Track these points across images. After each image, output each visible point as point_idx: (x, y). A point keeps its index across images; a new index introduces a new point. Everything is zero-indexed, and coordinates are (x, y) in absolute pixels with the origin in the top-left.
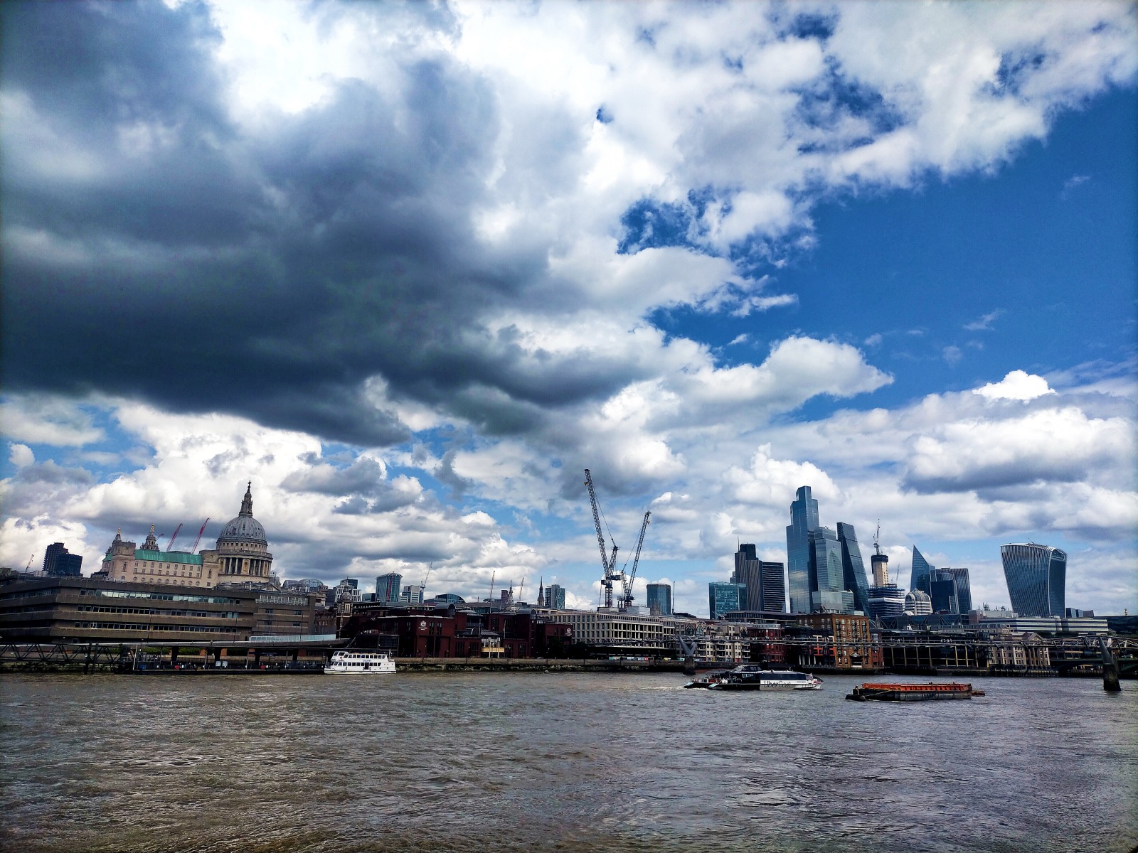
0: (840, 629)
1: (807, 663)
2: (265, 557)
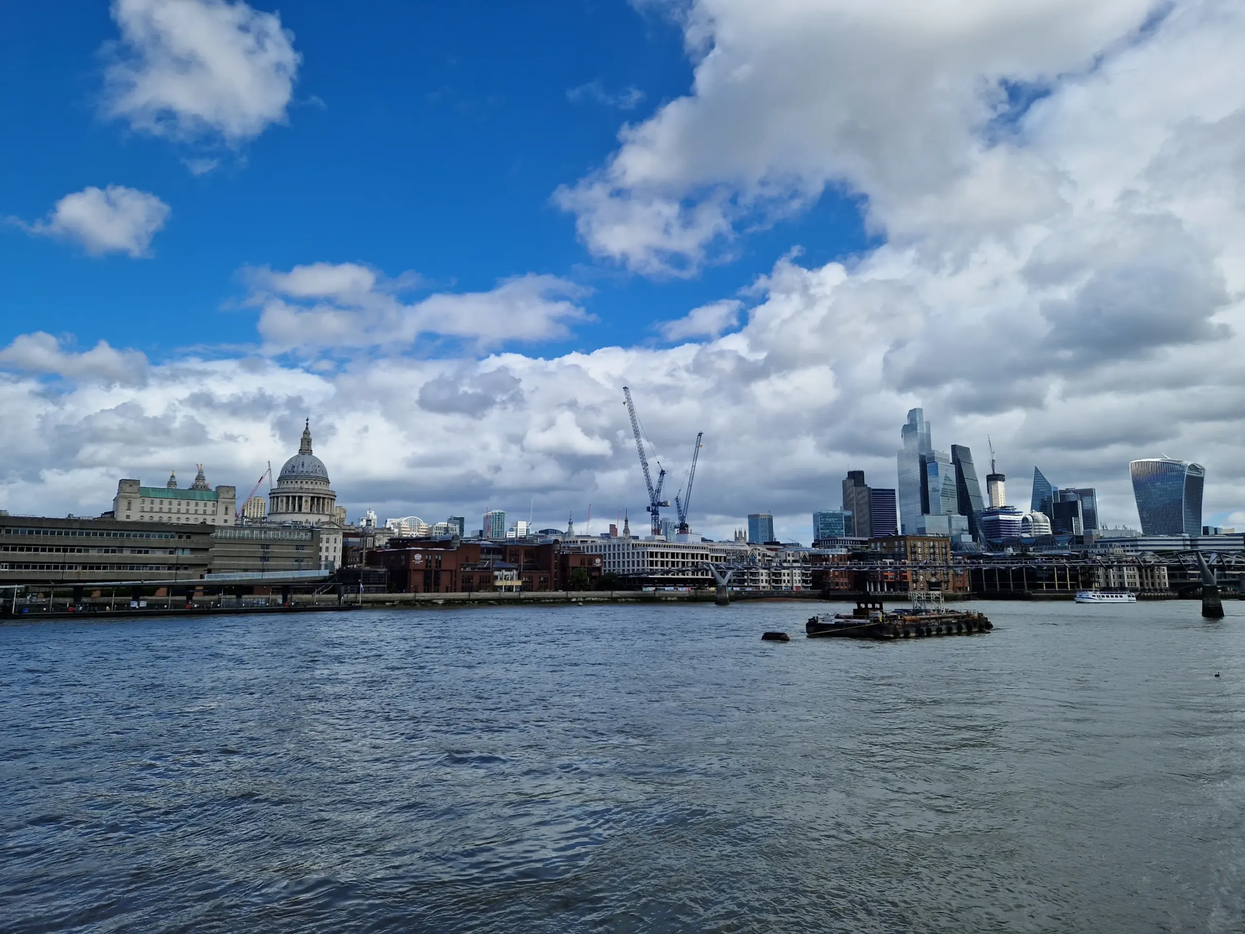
0: (915, 553)
1: (875, 589)
2: (327, 494)
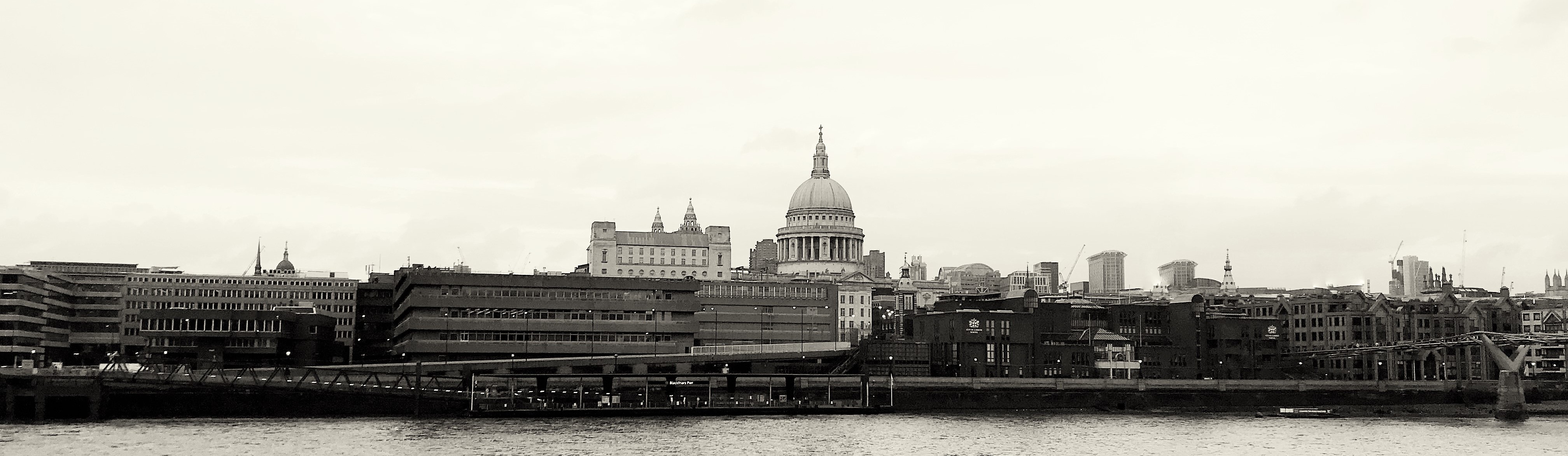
2: (851, 234)
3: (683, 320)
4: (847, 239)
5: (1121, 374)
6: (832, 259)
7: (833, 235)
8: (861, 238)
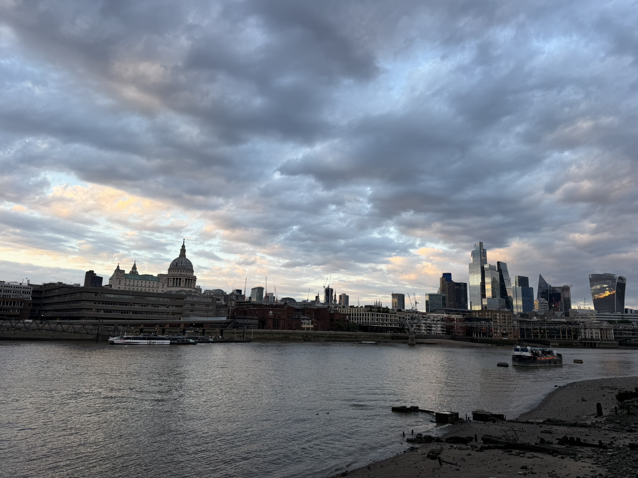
0: (496, 319)
1: (477, 336)
2: (192, 278)
3: (180, 309)
4: (191, 280)
5: (308, 329)
6: (185, 287)
7: (186, 278)
8: (195, 279)
